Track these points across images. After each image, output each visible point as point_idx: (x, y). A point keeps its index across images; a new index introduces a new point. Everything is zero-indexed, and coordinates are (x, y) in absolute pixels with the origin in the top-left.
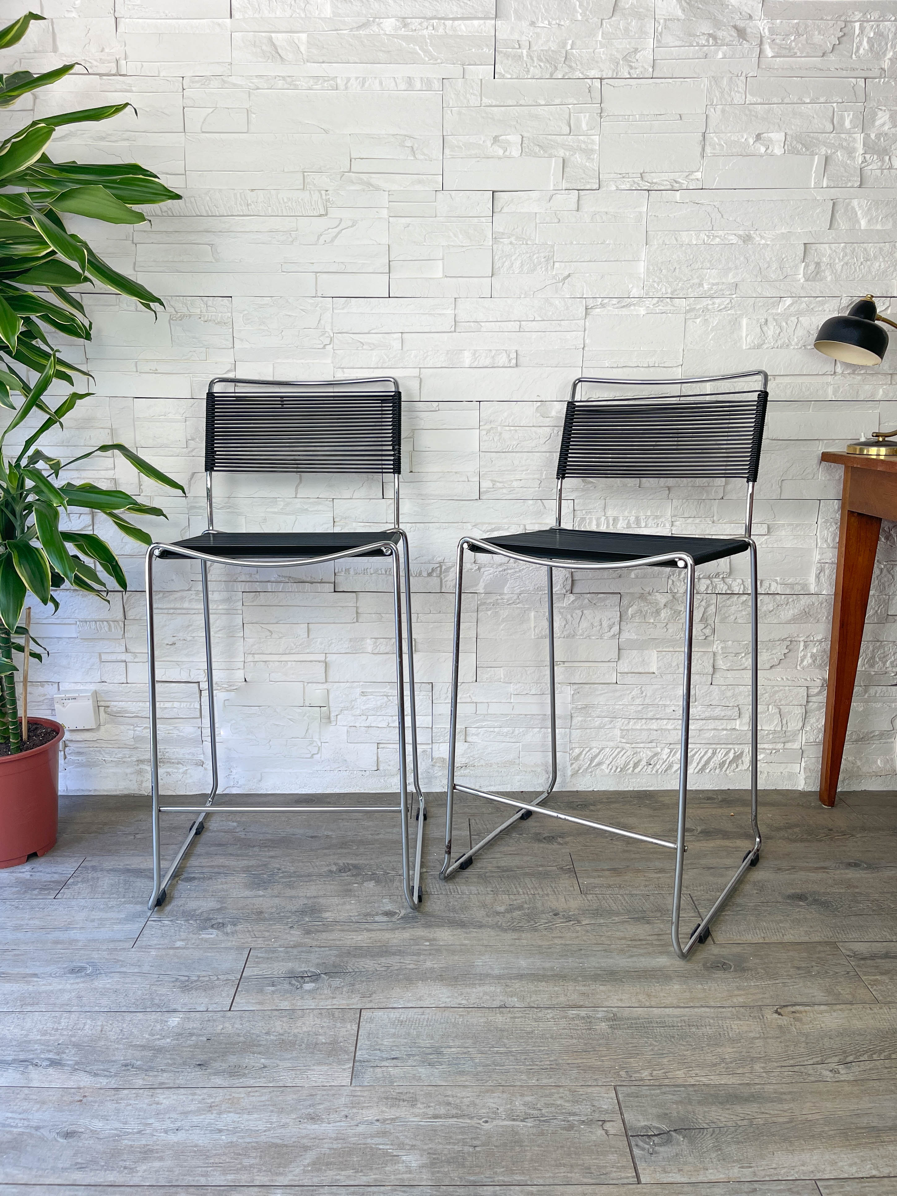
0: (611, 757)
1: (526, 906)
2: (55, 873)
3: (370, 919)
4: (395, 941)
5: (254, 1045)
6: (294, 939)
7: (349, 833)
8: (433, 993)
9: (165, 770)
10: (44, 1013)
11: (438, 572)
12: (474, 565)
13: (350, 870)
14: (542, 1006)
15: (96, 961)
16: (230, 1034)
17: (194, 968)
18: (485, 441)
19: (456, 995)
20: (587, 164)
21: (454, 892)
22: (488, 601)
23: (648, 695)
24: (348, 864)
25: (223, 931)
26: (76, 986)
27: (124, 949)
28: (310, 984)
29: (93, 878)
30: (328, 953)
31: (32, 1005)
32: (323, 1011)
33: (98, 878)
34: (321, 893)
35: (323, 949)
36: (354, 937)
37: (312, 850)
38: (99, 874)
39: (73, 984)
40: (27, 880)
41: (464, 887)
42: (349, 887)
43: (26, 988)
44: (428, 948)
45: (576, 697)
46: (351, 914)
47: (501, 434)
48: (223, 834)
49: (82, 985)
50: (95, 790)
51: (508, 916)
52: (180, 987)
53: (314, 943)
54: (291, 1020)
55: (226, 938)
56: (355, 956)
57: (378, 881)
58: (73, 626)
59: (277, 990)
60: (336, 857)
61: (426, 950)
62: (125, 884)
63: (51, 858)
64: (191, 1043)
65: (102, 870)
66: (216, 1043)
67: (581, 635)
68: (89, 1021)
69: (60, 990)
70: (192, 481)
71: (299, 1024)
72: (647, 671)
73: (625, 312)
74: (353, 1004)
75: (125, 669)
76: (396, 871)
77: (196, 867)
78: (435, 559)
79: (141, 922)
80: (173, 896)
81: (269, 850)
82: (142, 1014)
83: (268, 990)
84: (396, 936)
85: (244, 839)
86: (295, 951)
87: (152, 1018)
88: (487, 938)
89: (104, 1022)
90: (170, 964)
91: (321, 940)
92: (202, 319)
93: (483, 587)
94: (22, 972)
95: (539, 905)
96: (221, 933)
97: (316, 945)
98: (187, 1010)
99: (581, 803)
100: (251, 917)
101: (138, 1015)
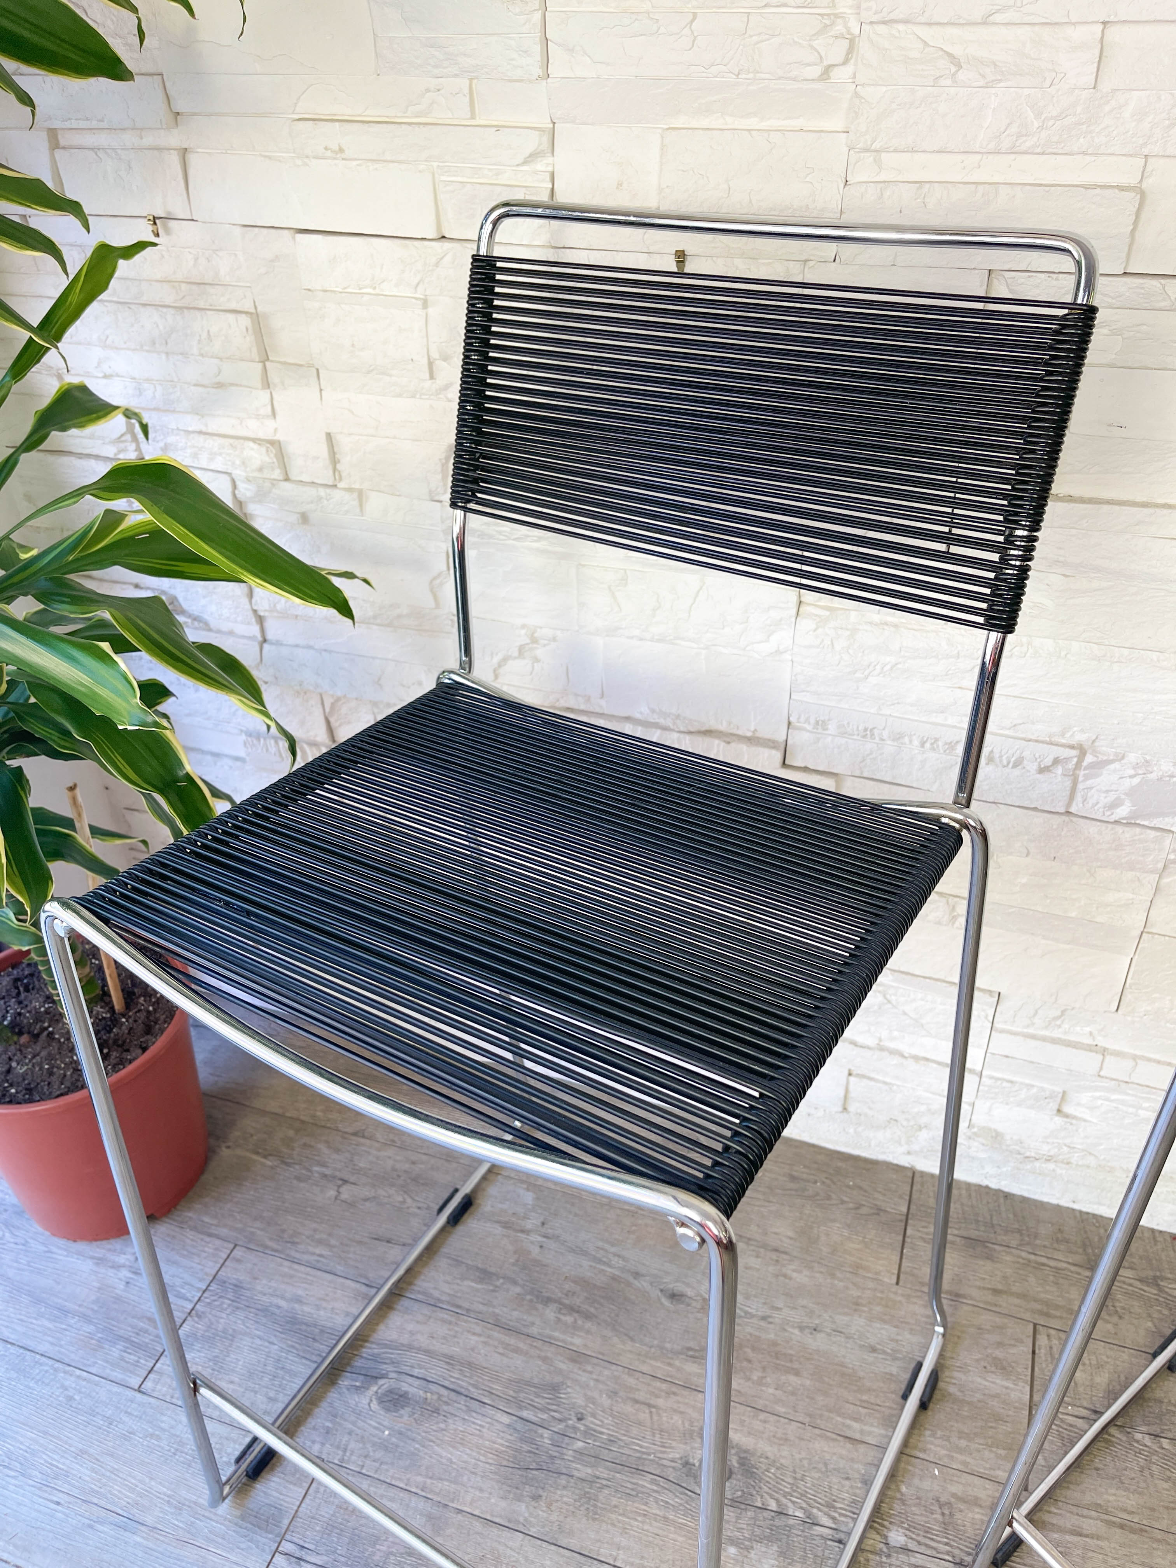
40: (115, 1300)
65: (248, 1306)
76: (834, 1518)
77: (419, 1350)
78: (1068, 735)
79: (263, 1551)
80: (348, 1462)
81: (575, 1327)
85: (536, 1262)
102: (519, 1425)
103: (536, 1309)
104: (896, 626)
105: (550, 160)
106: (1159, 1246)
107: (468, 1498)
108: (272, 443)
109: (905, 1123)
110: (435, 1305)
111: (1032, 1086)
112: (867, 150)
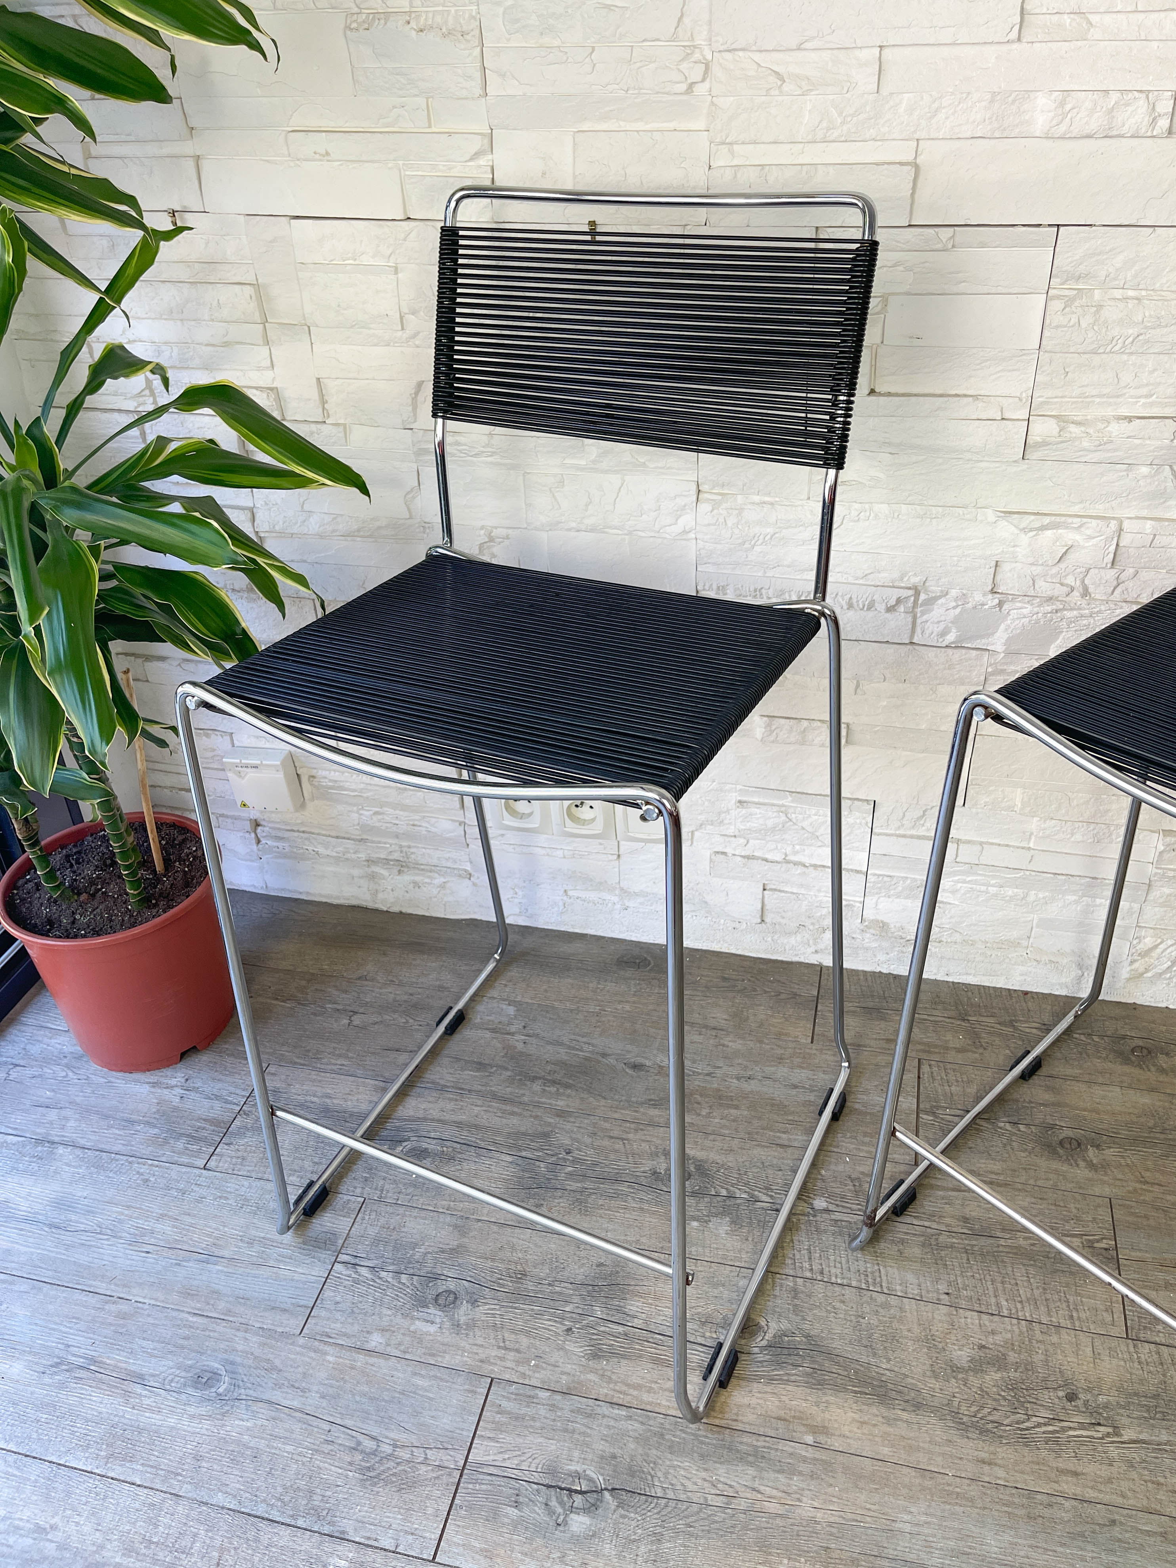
1: (1012, 1357)
2: (217, 1098)
4: (750, 1417)
6: (569, 1368)
9: (412, 878)
10: (138, 1490)
11: (910, 604)
12: (990, 596)
13: (689, 1176)
15: (238, 1360)
17: (390, 1419)
18: (1057, 327)
21: (874, 1284)
22: (1011, 668)
25: (452, 1319)
26: (196, 1426)
27: (287, 1335)
28: (580, 1518)
30: (625, 1425)
31: (124, 1459)
35: (616, 1411)
37: (630, 1105)
39: (194, 1416)
40: (174, 1109)
41: (894, 1272)
43: (121, 1409)
44: (810, 1453)
47: (1099, 308)
48: (488, 1035)
49: (206, 1424)
50: (308, 893)
51: (974, 1381)
52: (360, 1469)
53: (604, 1391)
55: (454, 1338)
56: (671, 1449)
57: (736, 1221)
59: (521, 1521)
61: (805, 1460)
63: (216, 1060)
68: (202, 1531)
69: (172, 1428)
76: (771, 1196)
77: (433, 1120)
78: (905, 579)
79: (325, 1263)
80: (386, 1198)
81: (558, 1094)
82: (289, 1530)
83: (507, 1515)
84: (754, 1401)
85: (521, 1054)
86: (566, 1404)
87: (303, 1548)
88: (926, 1446)
89: (226, 1540)
90: (353, 1395)
91: (616, 1383)
92: (413, 24)
93: (1003, 641)
94: (124, 1365)
95: (1038, 1358)
96: (447, 1324)
97: (606, 1395)
98: (362, 1541)
99: (1140, 1043)
100: (503, 1286)
101: (281, 1533)
102: (520, 1161)
103: (525, 1085)
104: (772, 504)
105: (490, 157)
106: (1014, 1000)
107: (485, 1211)
108: (271, 389)
109: (811, 927)
110: (443, 1089)
111: (907, 878)
112: (723, 143)
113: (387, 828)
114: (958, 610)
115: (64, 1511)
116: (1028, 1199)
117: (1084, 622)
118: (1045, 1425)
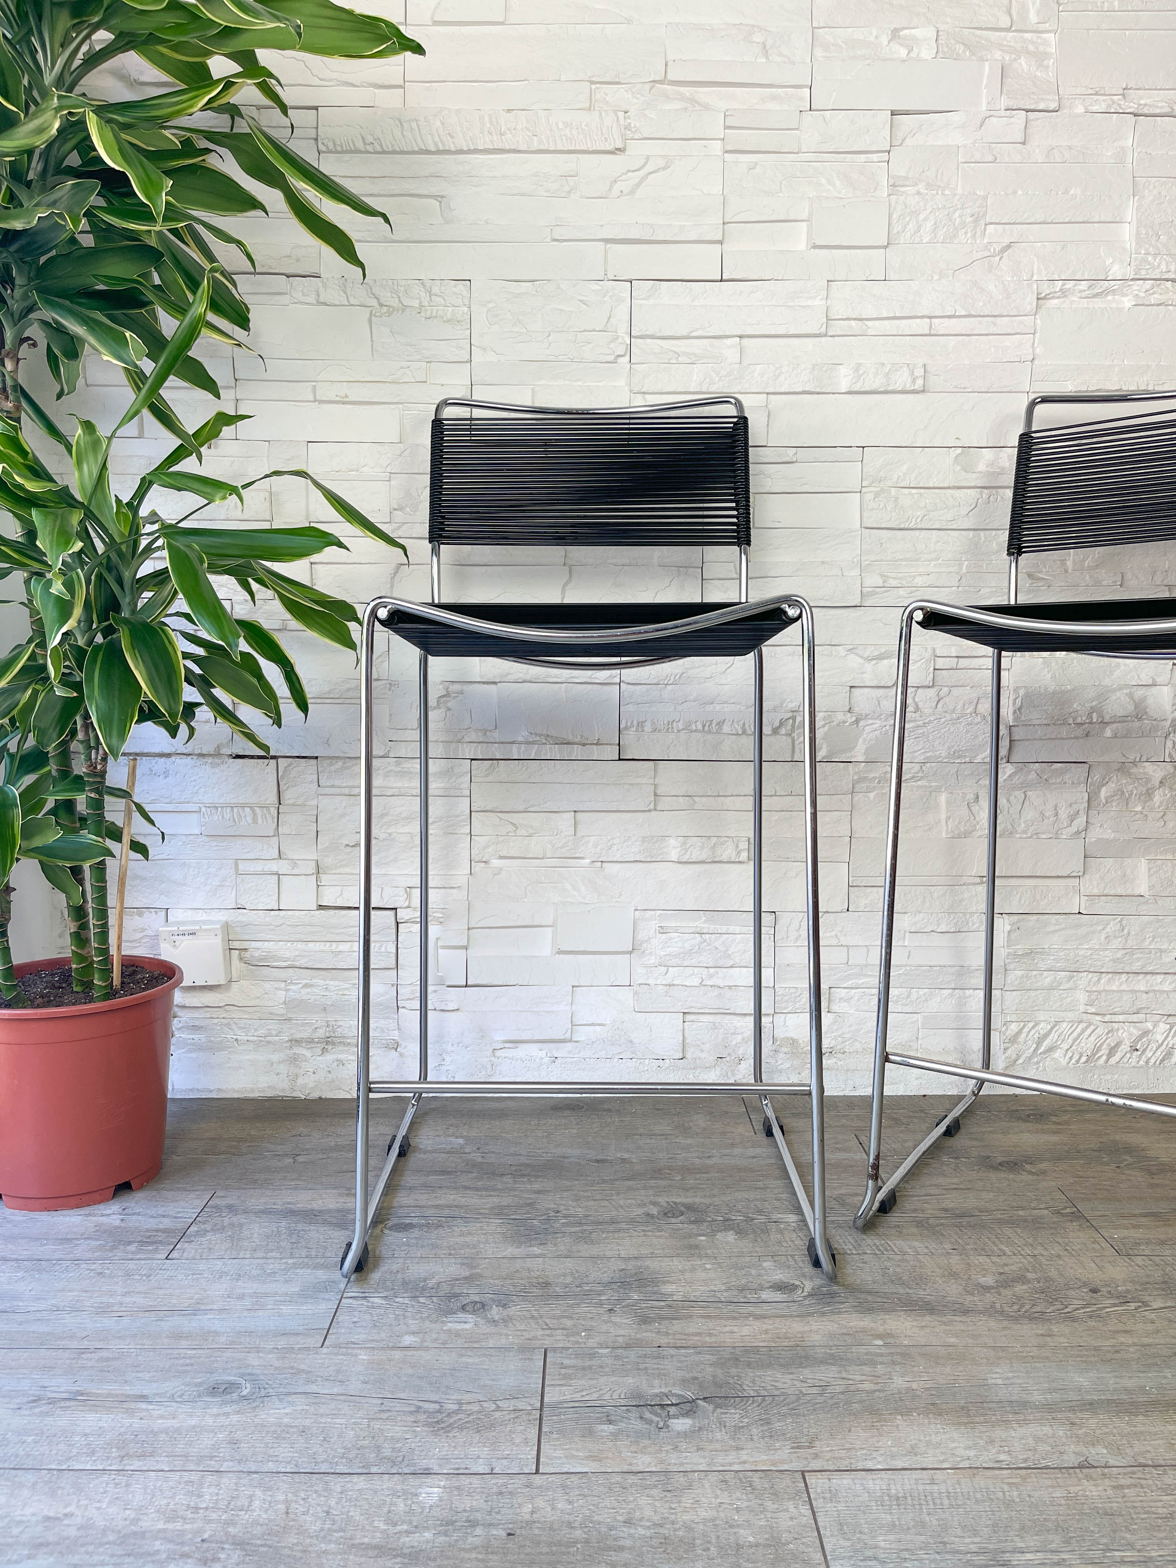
0: (1071, 1038)
1: (1030, 1276)
2: (164, 1216)
3: (752, 1297)
4: (816, 1337)
5: (610, 1548)
6: (622, 1332)
7: (661, 1156)
8: (935, 1439)
9: (335, 1056)
10: (168, 1474)
11: (789, 727)
12: (849, 715)
13: (682, 1214)
14: (1163, 1463)
15: (258, 1372)
16: (552, 1523)
17: (447, 1387)
18: (872, 509)
19: (982, 1443)
20: (1039, 74)
21: (887, 1250)
22: (872, 775)
23: (1133, 933)
24: (675, 1203)
25: (485, 1317)
26: (223, 1420)
27: (308, 1349)
28: (681, 1421)
29: (232, 1225)
30: (697, 1358)
31: (142, 1456)
32: (728, 1476)
33: (241, 1225)
34: (645, 1251)
35: (683, 1351)
36: (736, 1329)
37: (604, 1181)
38: (240, 1219)
39: (218, 1415)
40: (116, 1228)
41: (900, 1242)
42: (692, 1241)
43: (127, 1422)
44: (883, 1350)
45: (1013, 936)
46: (713, 1288)
47: (897, 499)
48: (444, 1155)
49: (235, 1418)
50: (219, 1090)
51: (1007, 1292)
52: (428, 1424)
53: (664, 1341)
54: (669, 1494)
55: (493, 1329)
56: (749, 1365)
57: (740, 1232)
58: (195, 815)
59: (620, 1431)
60: (651, 1192)
61: (882, 1355)
62: (290, 1235)
63: (154, 1193)
64: (477, 1541)
65: (245, 1212)
66: (528, 1543)
67: (1025, 832)
68: (258, 1492)
69: (194, 1427)
70: (397, 579)
71: (687, 1502)
72: (1129, 892)
73: (1098, 303)
74: (783, 1462)
75: (276, 886)
76: (765, 1215)
77: (409, 1207)
79: (330, 1300)
80: (380, 1255)
81: (530, 1181)
82: (363, 1477)
83: (602, 1431)
84: (814, 1328)
85: (481, 1163)
86: (632, 1355)
87: (384, 1487)
88: (987, 1333)
89: (290, 1495)
90: (399, 1378)
91: (674, 1335)
92: (423, 314)
93: (863, 751)
94: (118, 1392)
95: (1053, 1273)
96: (483, 1322)
97: (668, 1343)
98: (452, 1471)
99: (1031, 1112)
100: (530, 1293)
101: (355, 1480)
102: (511, 1222)
103: (495, 1179)
109: (728, 1058)
110: (411, 1188)
112: (639, 392)
113: (315, 1000)
114: (826, 728)
115: (79, 1501)
116: (992, 1194)
117: (920, 731)
118: (1082, 1308)
